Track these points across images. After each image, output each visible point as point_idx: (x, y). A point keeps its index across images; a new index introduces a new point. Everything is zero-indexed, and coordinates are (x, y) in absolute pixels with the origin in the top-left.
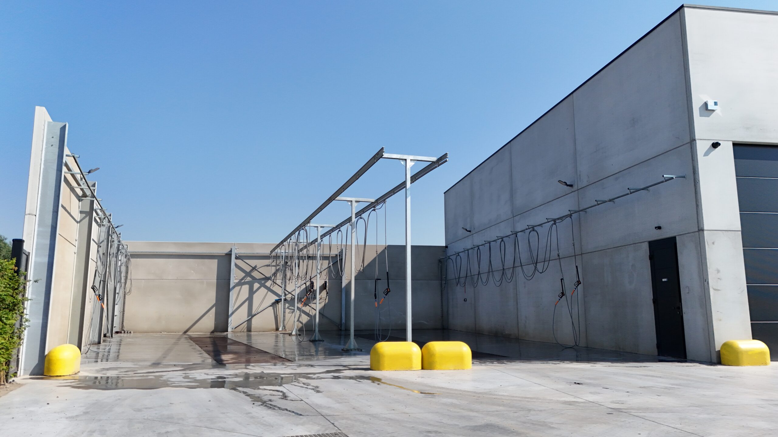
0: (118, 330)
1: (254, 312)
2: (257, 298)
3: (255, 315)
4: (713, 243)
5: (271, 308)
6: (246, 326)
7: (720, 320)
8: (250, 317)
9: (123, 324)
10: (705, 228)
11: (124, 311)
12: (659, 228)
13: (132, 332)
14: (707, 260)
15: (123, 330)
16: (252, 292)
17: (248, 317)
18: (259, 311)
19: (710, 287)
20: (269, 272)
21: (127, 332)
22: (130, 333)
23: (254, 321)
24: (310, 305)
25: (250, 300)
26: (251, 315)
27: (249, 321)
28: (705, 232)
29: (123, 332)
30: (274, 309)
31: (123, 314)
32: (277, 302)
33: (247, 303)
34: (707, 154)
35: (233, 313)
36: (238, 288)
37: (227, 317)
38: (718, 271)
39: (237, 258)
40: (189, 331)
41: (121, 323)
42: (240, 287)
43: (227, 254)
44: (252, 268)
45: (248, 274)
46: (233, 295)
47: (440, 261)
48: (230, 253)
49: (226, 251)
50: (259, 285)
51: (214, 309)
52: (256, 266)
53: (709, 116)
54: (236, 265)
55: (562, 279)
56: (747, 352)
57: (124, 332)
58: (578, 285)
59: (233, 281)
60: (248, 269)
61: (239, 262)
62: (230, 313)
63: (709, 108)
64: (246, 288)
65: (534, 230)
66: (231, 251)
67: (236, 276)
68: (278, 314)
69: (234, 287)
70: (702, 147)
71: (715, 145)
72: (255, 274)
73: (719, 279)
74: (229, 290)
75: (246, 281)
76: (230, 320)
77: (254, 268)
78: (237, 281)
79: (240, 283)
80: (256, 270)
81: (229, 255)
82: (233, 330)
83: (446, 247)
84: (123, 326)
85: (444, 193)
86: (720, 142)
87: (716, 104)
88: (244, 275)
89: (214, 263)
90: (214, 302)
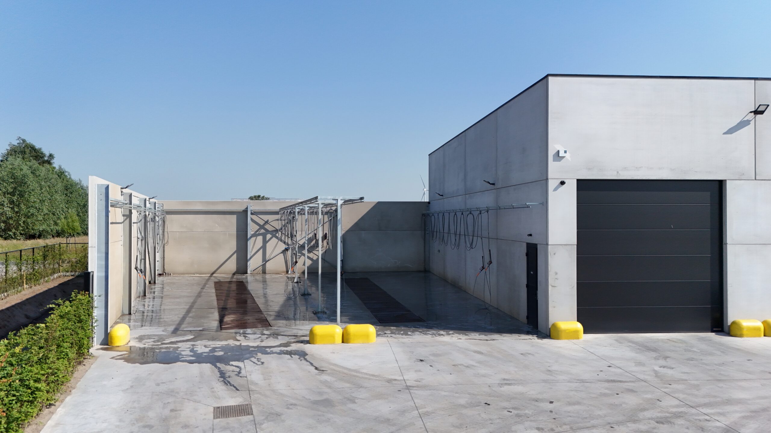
0: (161, 273)
1: (267, 258)
2: (270, 246)
3: (269, 260)
4: (555, 254)
5: (282, 254)
6: (261, 269)
7: (554, 307)
8: (264, 262)
9: (164, 267)
10: (550, 243)
11: (164, 257)
12: (531, 235)
13: (172, 274)
14: (549, 266)
15: (165, 272)
16: (265, 242)
17: (263, 262)
18: (272, 257)
19: (549, 285)
20: (278, 225)
21: (168, 274)
22: (170, 274)
23: (268, 264)
24: (313, 252)
25: (264, 248)
26: (265, 261)
27: (264, 266)
28: (549, 246)
29: (164, 274)
30: (284, 255)
31: (164, 259)
32: (287, 250)
33: (261, 250)
34: (555, 189)
35: (251, 258)
36: (253, 239)
37: (247, 261)
38: (556, 274)
39: (252, 214)
40: (216, 273)
41: (162, 267)
42: (255, 238)
43: (244, 211)
44: (265, 222)
45: (262, 227)
46: (250, 243)
47: (423, 215)
48: (246, 210)
49: (243, 208)
50: (271, 236)
51: (235, 255)
52: (268, 221)
53: (560, 161)
54: (252, 220)
55: (483, 257)
56: (565, 330)
57: (166, 274)
58: (490, 264)
59: (250, 232)
60: (262, 223)
61: (254, 217)
62: (248, 258)
63: (560, 156)
64: (260, 239)
65: (471, 213)
66: (247, 208)
67: (252, 228)
68: (288, 259)
69: (251, 237)
70: (552, 184)
71: (563, 183)
72: (267, 227)
73: (556, 279)
74: (247, 240)
75: (260, 232)
76: (248, 263)
77: (267, 222)
78: (253, 233)
79: (255, 235)
80: (268, 223)
81: (246, 211)
82: (252, 272)
83: (429, 203)
84: (164, 269)
85: (429, 155)
86: (565, 181)
87: (565, 152)
88: (258, 227)
89: (234, 218)
90: (235, 249)
